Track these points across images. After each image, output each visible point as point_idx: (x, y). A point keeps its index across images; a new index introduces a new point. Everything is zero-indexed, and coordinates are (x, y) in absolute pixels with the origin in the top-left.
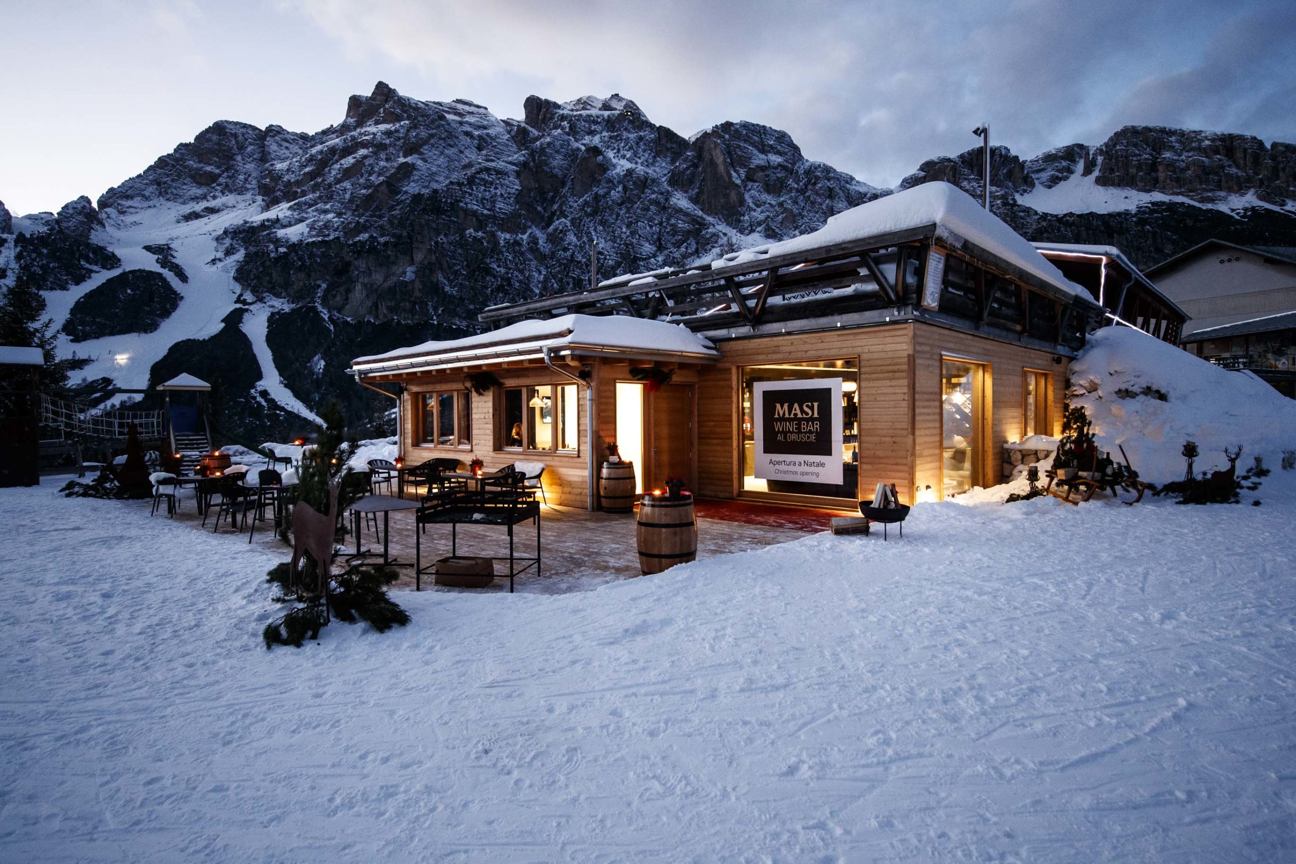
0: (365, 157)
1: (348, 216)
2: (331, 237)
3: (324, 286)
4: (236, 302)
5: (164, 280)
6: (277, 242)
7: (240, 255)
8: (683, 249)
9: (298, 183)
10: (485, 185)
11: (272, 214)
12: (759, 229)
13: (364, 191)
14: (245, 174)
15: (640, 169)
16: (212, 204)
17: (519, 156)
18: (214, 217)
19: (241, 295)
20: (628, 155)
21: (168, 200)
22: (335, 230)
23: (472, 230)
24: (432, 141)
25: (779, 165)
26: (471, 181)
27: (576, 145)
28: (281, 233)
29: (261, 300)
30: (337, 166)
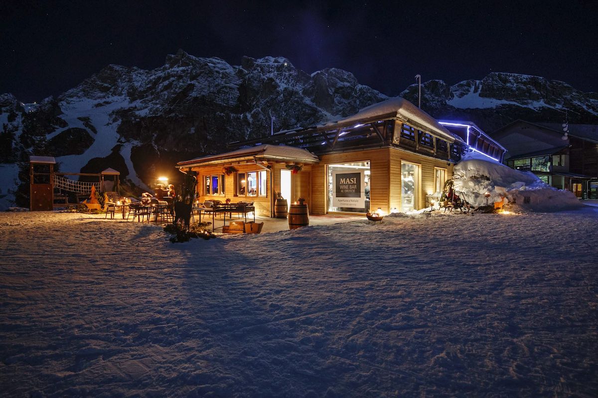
0: (173, 81)
1: (166, 106)
2: (159, 115)
3: (155, 135)
4: (118, 142)
5: (86, 132)
6: (136, 117)
7: (119, 122)
8: (308, 121)
9: (144, 92)
10: (224, 93)
11: (133, 105)
12: (340, 113)
13: (173, 96)
14: (122, 87)
15: (290, 88)
16: (107, 100)
17: (239, 82)
18: (108, 105)
19: (119, 139)
20: (285, 81)
21: (89, 98)
22: (161, 111)
23: (219, 113)
24: (202, 75)
26: (219, 92)
27: (263, 77)
28: (137, 113)
29: (128, 141)
30: (162, 85)
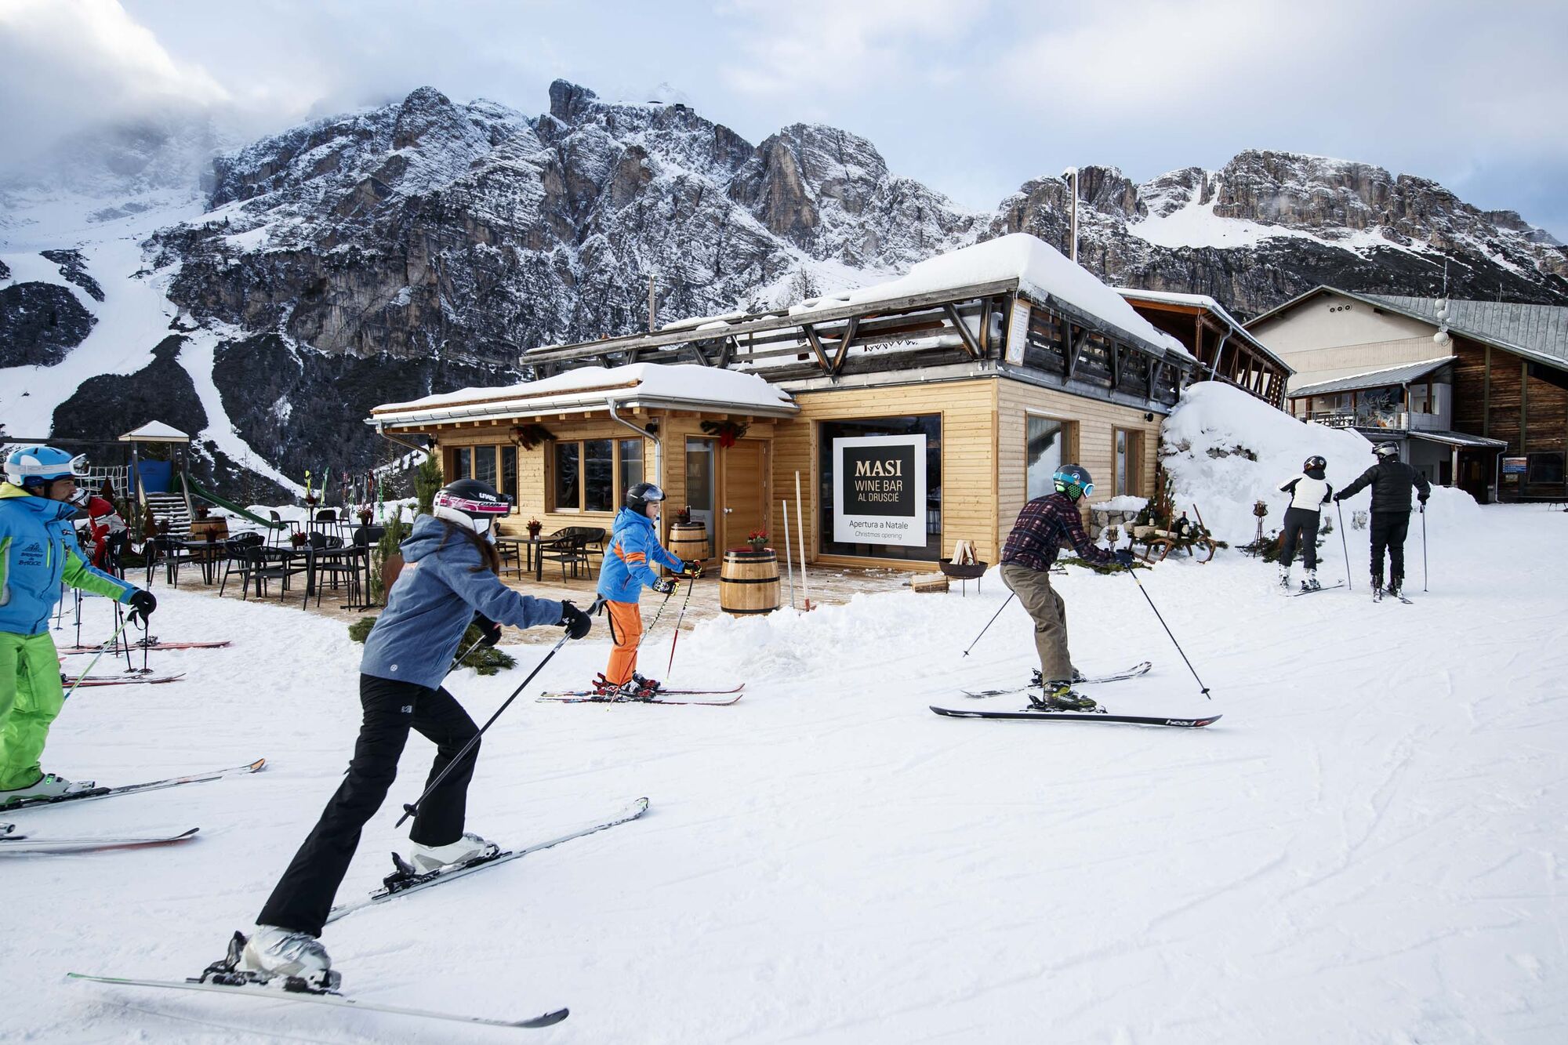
0: (344, 147)
1: (322, 221)
2: (299, 248)
3: (290, 309)
4: (170, 328)
5: (71, 297)
6: (226, 252)
7: (176, 267)
8: (746, 275)
9: (254, 177)
10: (500, 189)
11: (219, 215)
12: (836, 254)
13: (343, 191)
14: (182, 162)
15: (695, 178)
16: (137, 199)
17: (546, 155)
18: (138, 216)
19: (178, 319)
20: (680, 158)
21: (75, 192)
22: (305, 239)
23: (484, 244)
24: (431, 130)
25: (861, 179)
26: (482, 183)
27: (613, 143)
28: (231, 240)
29: (205, 325)
30: (306, 157)
